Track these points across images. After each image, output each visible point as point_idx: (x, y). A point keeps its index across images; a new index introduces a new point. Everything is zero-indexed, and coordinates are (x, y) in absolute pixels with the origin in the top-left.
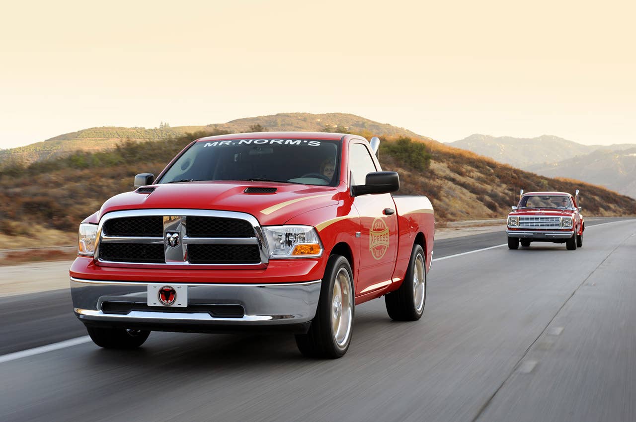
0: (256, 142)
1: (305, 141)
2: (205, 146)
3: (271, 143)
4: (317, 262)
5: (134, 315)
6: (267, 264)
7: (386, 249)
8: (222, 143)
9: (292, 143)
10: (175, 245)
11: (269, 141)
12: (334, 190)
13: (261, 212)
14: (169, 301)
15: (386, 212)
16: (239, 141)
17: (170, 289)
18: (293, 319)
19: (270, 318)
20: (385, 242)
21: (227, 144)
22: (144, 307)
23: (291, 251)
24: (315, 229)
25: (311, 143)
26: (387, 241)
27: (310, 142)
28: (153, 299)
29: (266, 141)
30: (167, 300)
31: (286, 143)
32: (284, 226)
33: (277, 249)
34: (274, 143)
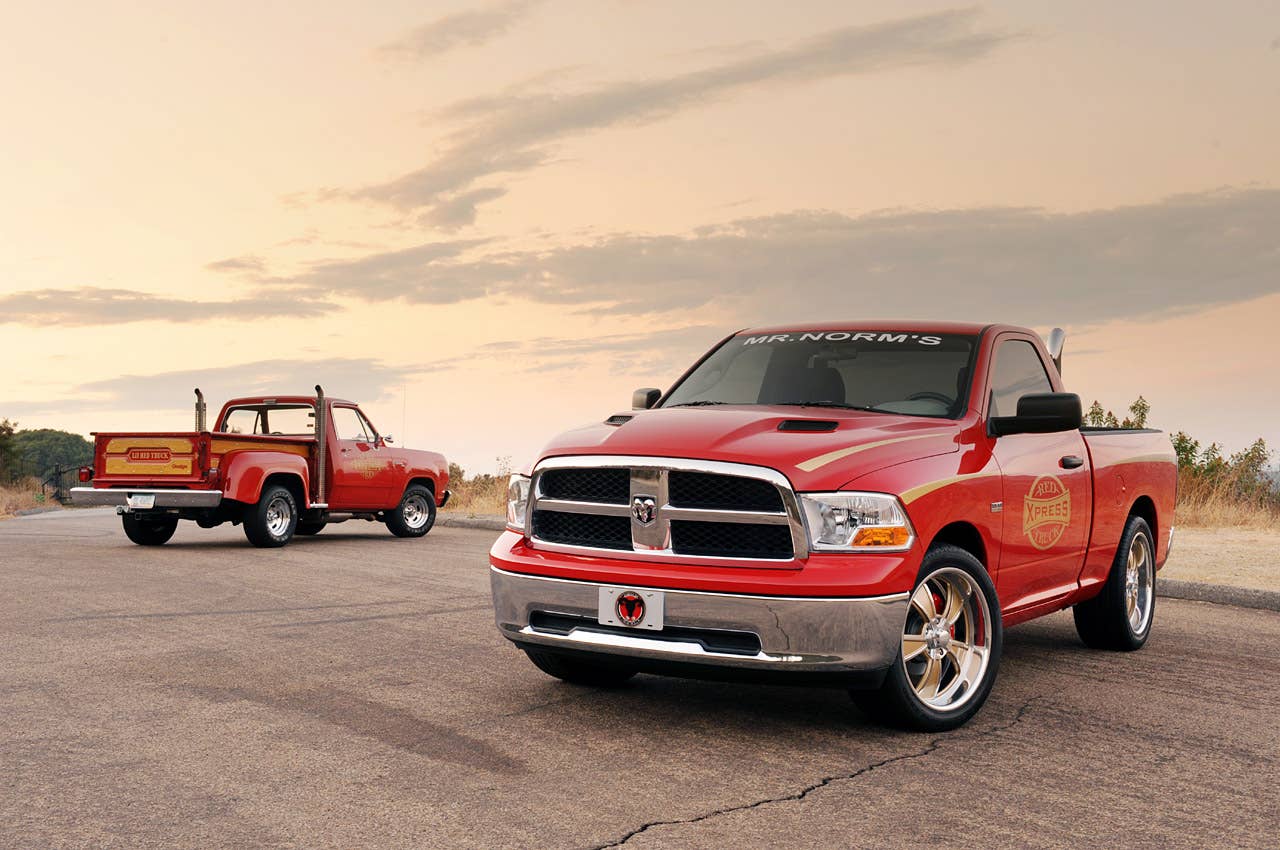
0: (828, 337)
1: (914, 337)
2: (746, 343)
3: (855, 338)
4: (900, 560)
5: (579, 636)
6: (805, 561)
7: (1063, 529)
8: (774, 338)
9: (890, 339)
10: (649, 519)
11: (852, 336)
12: (955, 425)
13: (797, 466)
14: (634, 618)
15: (1065, 463)
16: (802, 335)
17: (636, 597)
18: (839, 662)
19: (799, 659)
20: (1062, 518)
21: (782, 340)
22: (592, 625)
23: (850, 541)
24: (899, 500)
25: (925, 340)
26: (1065, 515)
27: (924, 338)
28: (607, 614)
29: (847, 336)
30: (630, 616)
31: (881, 339)
32: (839, 494)
33: (827, 534)
34: (859, 339)
